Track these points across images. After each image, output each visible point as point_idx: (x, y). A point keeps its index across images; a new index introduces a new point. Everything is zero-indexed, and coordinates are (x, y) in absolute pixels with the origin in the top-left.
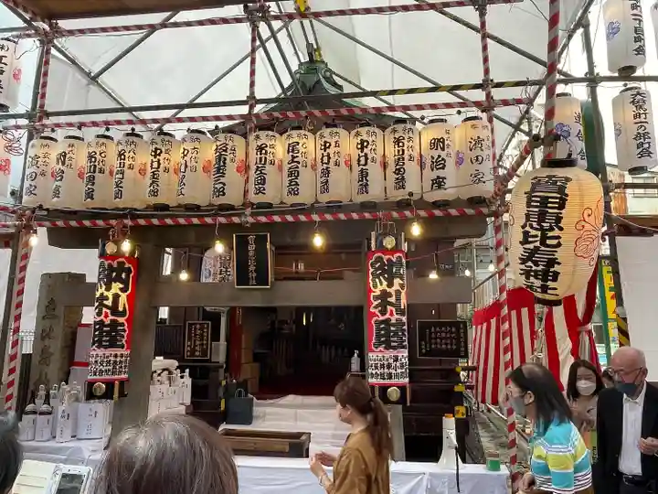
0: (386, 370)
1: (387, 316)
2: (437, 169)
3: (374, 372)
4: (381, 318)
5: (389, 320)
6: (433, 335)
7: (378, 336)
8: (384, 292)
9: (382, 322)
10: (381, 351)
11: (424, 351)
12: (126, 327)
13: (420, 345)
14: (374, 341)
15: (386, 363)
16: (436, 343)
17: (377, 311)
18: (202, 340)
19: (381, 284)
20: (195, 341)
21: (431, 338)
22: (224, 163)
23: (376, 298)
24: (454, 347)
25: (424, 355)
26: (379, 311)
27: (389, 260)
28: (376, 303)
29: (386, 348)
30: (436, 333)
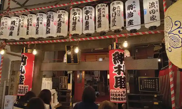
0: (121, 97)
1: (121, 75)
2: (130, 17)
3: (115, 97)
4: (118, 76)
5: (121, 77)
6: (145, 83)
7: (117, 83)
8: (119, 65)
9: (119, 77)
10: (118, 89)
11: (142, 88)
12: (24, 77)
13: (140, 86)
14: (115, 85)
15: (120, 94)
16: (146, 86)
17: (116, 73)
18: (64, 82)
19: (118, 63)
20: (62, 83)
21: (144, 84)
22: (50, 22)
23: (115, 68)
24: (154, 87)
25: (142, 90)
26: (117, 73)
27: (121, 53)
28: (116, 70)
29: (120, 88)
30: (146, 82)
